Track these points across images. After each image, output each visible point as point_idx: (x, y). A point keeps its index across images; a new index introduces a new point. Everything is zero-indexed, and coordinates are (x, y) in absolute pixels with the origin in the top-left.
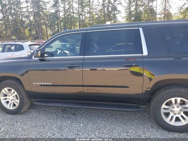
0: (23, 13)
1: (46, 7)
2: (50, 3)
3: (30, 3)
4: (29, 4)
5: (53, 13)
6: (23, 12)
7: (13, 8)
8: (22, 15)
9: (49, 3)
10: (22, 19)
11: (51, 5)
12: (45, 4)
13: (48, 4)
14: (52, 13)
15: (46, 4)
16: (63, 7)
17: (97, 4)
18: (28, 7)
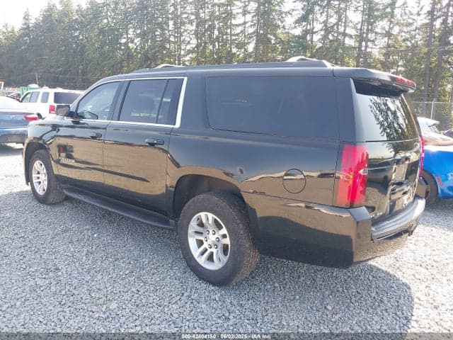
0: (233, 38)
1: (282, 22)
2: (294, 13)
3: (252, 15)
4: (248, 17)
5: (297, 36)
6: (235, 35)
7: (217, 26)
8: (232, 42)
9: (291, 14)
10: (231, 51)
11: (296, 17)
12: (282, 17)
13: (289, 16)
14: (295, 37)
15: (284, 15)
16: (323, 22)
17: (415, 11)
18: (245, 23)
